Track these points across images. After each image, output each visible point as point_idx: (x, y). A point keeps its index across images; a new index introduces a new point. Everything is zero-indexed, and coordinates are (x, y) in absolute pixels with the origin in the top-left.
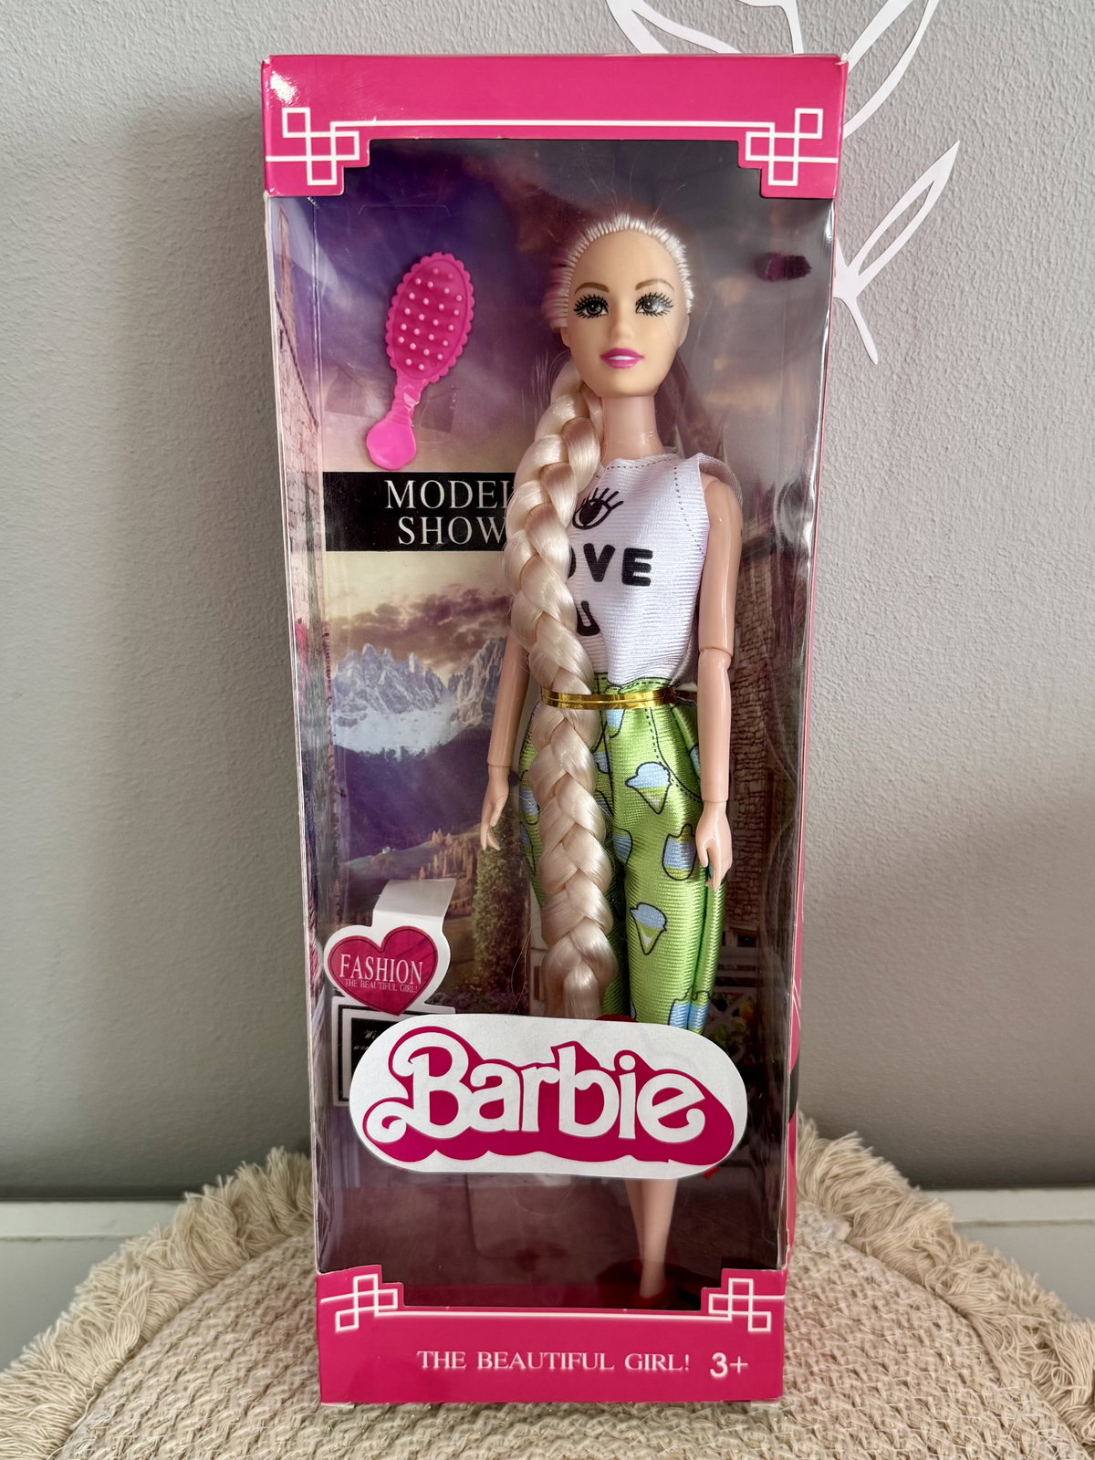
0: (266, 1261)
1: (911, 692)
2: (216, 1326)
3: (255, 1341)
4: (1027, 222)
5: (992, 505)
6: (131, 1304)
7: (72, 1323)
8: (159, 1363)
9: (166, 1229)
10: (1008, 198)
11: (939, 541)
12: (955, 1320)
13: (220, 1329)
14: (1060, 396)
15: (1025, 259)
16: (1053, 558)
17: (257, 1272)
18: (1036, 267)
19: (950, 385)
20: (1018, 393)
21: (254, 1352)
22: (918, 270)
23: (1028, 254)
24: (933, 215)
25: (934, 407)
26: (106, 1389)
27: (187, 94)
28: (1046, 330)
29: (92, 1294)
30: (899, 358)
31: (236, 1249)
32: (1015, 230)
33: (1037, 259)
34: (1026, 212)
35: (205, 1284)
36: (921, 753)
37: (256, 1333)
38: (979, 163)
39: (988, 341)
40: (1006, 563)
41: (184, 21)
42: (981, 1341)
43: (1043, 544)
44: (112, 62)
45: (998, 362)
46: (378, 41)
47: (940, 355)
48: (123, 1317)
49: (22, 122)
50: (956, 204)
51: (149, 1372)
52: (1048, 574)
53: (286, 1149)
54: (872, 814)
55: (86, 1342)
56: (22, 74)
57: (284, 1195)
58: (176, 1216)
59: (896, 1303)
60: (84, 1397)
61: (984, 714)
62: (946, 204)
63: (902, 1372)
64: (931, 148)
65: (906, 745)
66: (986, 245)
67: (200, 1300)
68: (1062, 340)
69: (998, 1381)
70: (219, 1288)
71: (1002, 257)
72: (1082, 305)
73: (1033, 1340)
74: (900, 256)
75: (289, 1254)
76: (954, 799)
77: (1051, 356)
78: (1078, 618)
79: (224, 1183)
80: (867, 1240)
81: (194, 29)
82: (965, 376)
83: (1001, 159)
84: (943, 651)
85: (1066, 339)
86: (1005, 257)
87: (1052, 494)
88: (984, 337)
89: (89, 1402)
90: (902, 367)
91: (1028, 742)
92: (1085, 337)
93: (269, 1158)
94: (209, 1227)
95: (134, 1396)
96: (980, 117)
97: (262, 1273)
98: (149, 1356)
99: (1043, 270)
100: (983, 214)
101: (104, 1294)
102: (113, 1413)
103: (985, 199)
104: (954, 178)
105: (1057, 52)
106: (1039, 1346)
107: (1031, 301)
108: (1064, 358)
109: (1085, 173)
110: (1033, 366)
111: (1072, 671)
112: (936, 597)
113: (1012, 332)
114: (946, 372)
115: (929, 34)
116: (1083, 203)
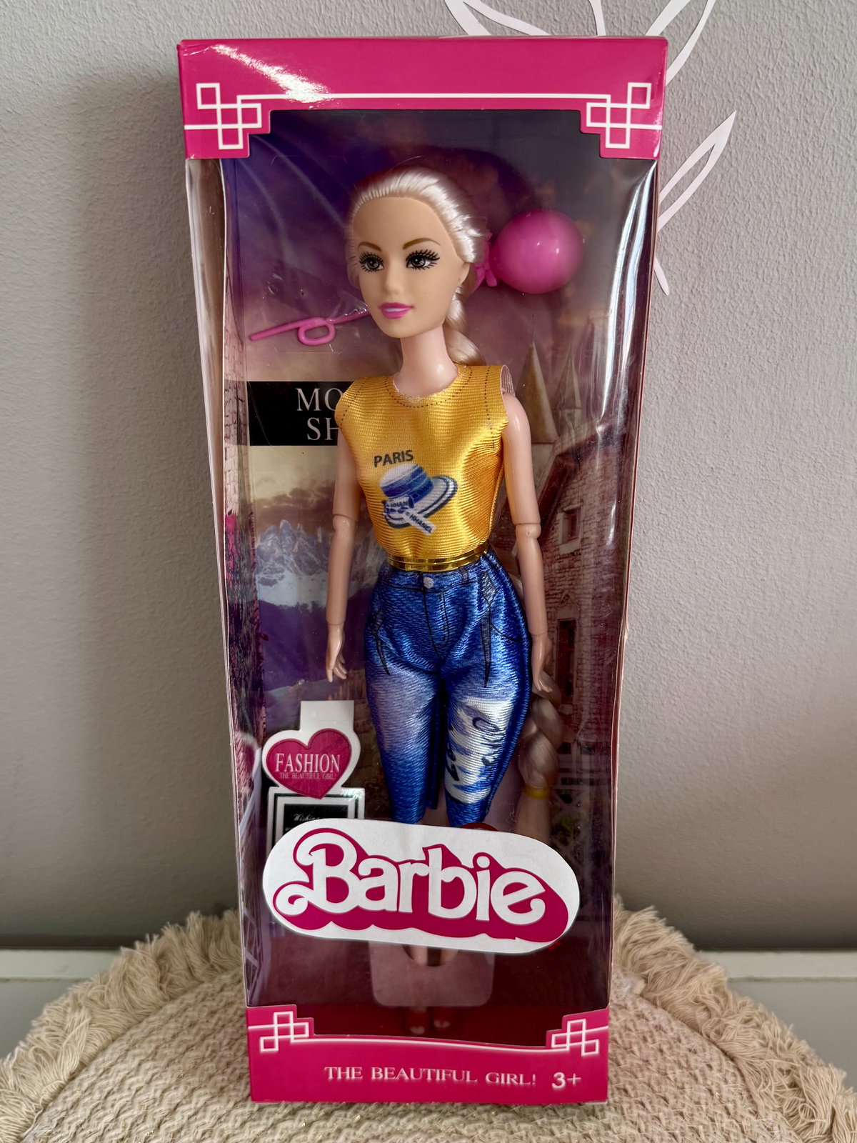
0: (182, 1003)
1: (697, 560)
2: (140, 1055)
3: (170, 1068)
4: (792, 179)
5: (762, 410)
6: (74, 1037)
7: (27, 1050)
8: (93, 1084)
9: (104, 977)
10: (777, 159)
11: (719, 438)
12: (724, 1063)
13: (143, 1057)
14: (819, 321)
15: (791, 209)
16: (812, 453)
17: (174, 1011)
18: (799, 215)
19: (728, 313)
20: (785, 319)
21: (168, 1079)
22: (701, 218)
23: (793, 206)
24: (714, 173)
25: (715, 331)
26: (50, 1104)
28: (808, 268)
29: (45, 1028)
30: (687, 289)
31: (159, 993)
32: (783, 186)
33: (801, 210)
34: (792, 170)
35: (133, 1020)
36: (705, 609)
37: (171, 1061)
38: (752, 129)
39: (760, 276)
40: (774, 457)
41: (95, 12)
42: (744, 1080)
43: (804, 441)
45: (768, 294)
46: (254, 29)
47: (720, 288)
48: (67, 1047)
50: (734, 164)
51: (85, 1091)
54: (666, 656)
55: (37, 1066)
57: (198, 949)
58: (113, 966)
59: (678, 1047)
60: (33, 1111)
62: (725, 164)
63: (679, 1105)
65: (693, 602)
66: (758, 197)
67: (128, 1033)
68: (821, 276)
69: (756, 1113)
70: (144, 1024)
71: (771, 208)
72: (838, 247)
73: (785, 1081)
74: (687, 207)
75: (200, 997)
76: (731, 644)
77: (812, 289)
78: (833, 502)
79: (151, 939)
80: (658, 995)
81: (104, 19)
82: (741, 305)
83: (771, 126)
85: (824, 275)
86: (774, 207)
87: (812, 402)
88: (757, 273)
89: (37, 1115)
90: (689, 298)
91: (791, 600)
92: (840, 274)
93: (188, 920)
94: (138, 975)
95: (72, 1111)
96: (753, 91)
97: (178, 1013)
98: (87, 1077)
99: (805, 218)
100: (756, 173)
101: (53, 1028)
102: (55, 1125)
103: (758, 159)
104: (732, 142)
105: (817, 36)
106: (790, 1086)
107: (795, 244)
108: (823, 291)
109: (841, 138)
110: (797, 297)
111: (828, 544)
112: (717, 484)
113: (780, 269)
114: (725, 302)
115: (710, 22)
116: (839, 162)
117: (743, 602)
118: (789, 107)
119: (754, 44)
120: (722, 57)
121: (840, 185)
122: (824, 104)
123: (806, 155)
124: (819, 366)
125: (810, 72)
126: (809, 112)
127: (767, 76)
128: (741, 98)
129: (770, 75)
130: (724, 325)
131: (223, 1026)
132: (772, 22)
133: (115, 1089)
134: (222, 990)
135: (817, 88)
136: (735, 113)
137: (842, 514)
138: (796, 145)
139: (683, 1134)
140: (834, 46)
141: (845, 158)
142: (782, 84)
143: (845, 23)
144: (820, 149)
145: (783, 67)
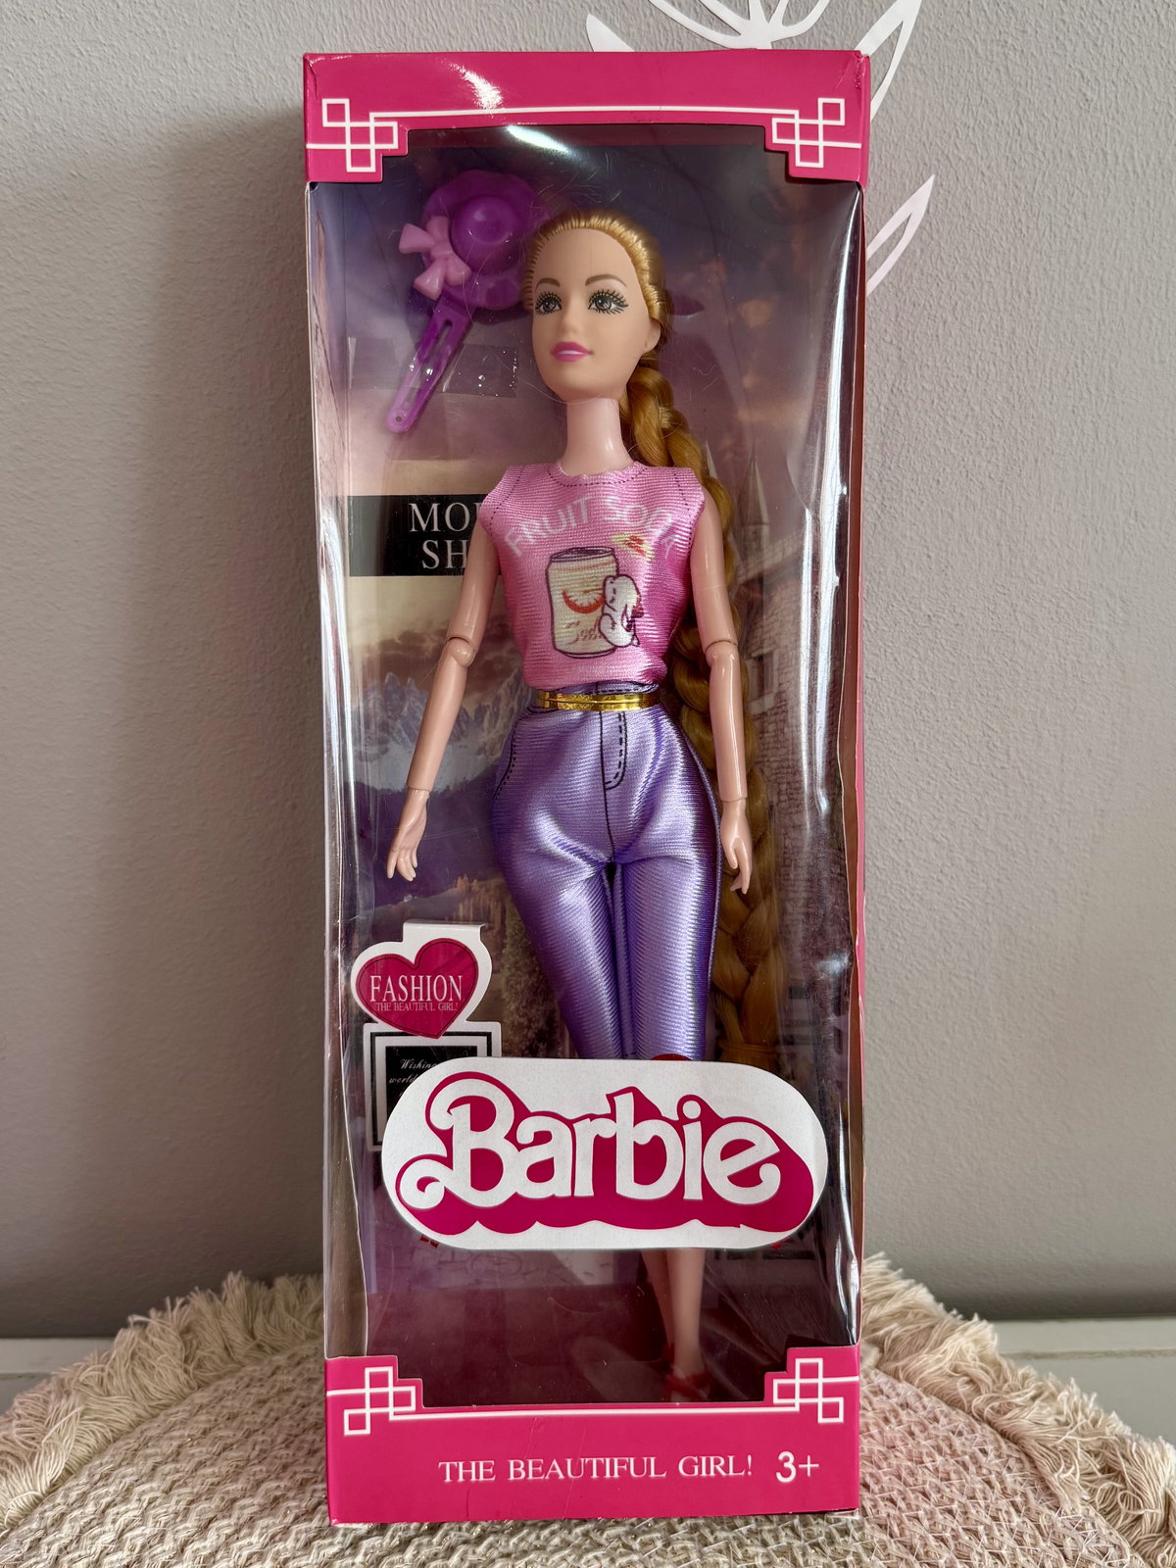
0: (216, 1390)
2: (156, 1454)
4: (1004, 254)
5: (987, 539)
8: (85, 1494)
9: (103, 1355)
10: (985, 230)
11: (936, 577)
13: (159, 1459)
14: (1048, 427)
15: (1005, 289)
16: (1053, 596)
17: (205, 1401)
18: (1016, 297)
19: (938, 417)
20: (1007, 424)
22: (899, 301)
23: (1008, 286)
24: (912, 246)
25: (923, 440)
27: (186, 130)
28: (1030, 359)
30: (886, 388)
31: (183, 1377)
32: (994, 262)
34: (1004, 244)
35: (145, 1414)
37: (201, 1464)
38: (954, 196)
39: (973, 372)
43: (1042, 579)
44: (114, 100)
45: (985, 393)
47: (925, 385)
49: (25, 158)
50: (935, 236)
51: (73, 1504)
52: (1049, 612)
53: (244, 1274)
56: (26, 111)
57: (240, 1322)
61: (994, 765)
62: (925, 237)
64: (907, 182)
66: (966, 276)
67: (138, 1430)
68: (1047, 371)
70: (161, 1418)
71: (982, 288)
72: (1065, 335)
74: (882, 288)
75: (242, 1384)
77: (1037, 387)
78: (1083, 660)
79: (173, 1305)
82: (952, 407)
83: (975, 192)
84: (946, 696)
85: (1051, 369)
86: (986, 286)
87: (1048, 529)
88: (970, 368)
90: (889, 399)
93: (224, 1285)
94: (154, 1352)
95: (54, 1529)
96: (953, 153)
97: (210, 1402)
98: (77, 1486)
99: (1023, 300)
100: (961, 246)
101: (27, 1422)
103: (962, 231)
104: (931, 210)
105: (1022, 91)
106: (1102, 1471)
107: (1013, 332)
108: (1050, 389)
109: (1058, 206)
110: (1020, 397)
111: (1082, 717)
112: (936, 637)
113: (997, 363)
114: (933, 403)
115: (899, 74)
116: (1058, 235)
117: (979, 798)
118: (995, 171)
119: (950, 99)
120: (914, 115)
121: (1062, 261)
122: (1035, 166)
123: (1019, 226)
124: (1052, 482)
125: (1016, 130)
126: (1019, 175)
127: (967, 135)
128: (939, 161)
129: (971, 134)
130: (934, 432)
131: (277, 1419)
132: (969, 76)
133: (119, 1498)
134: (273, 1374)
135: (1026, 149)
136: (932, 178)
137: (1096, 676)
138: (1006, 214)
139: (956, 1537)
140: (1041, 102)
141: (1065, 229)
142: (985, 144)
143: (1052, 77)
144: (1035, 219)
145: (986, 126)
